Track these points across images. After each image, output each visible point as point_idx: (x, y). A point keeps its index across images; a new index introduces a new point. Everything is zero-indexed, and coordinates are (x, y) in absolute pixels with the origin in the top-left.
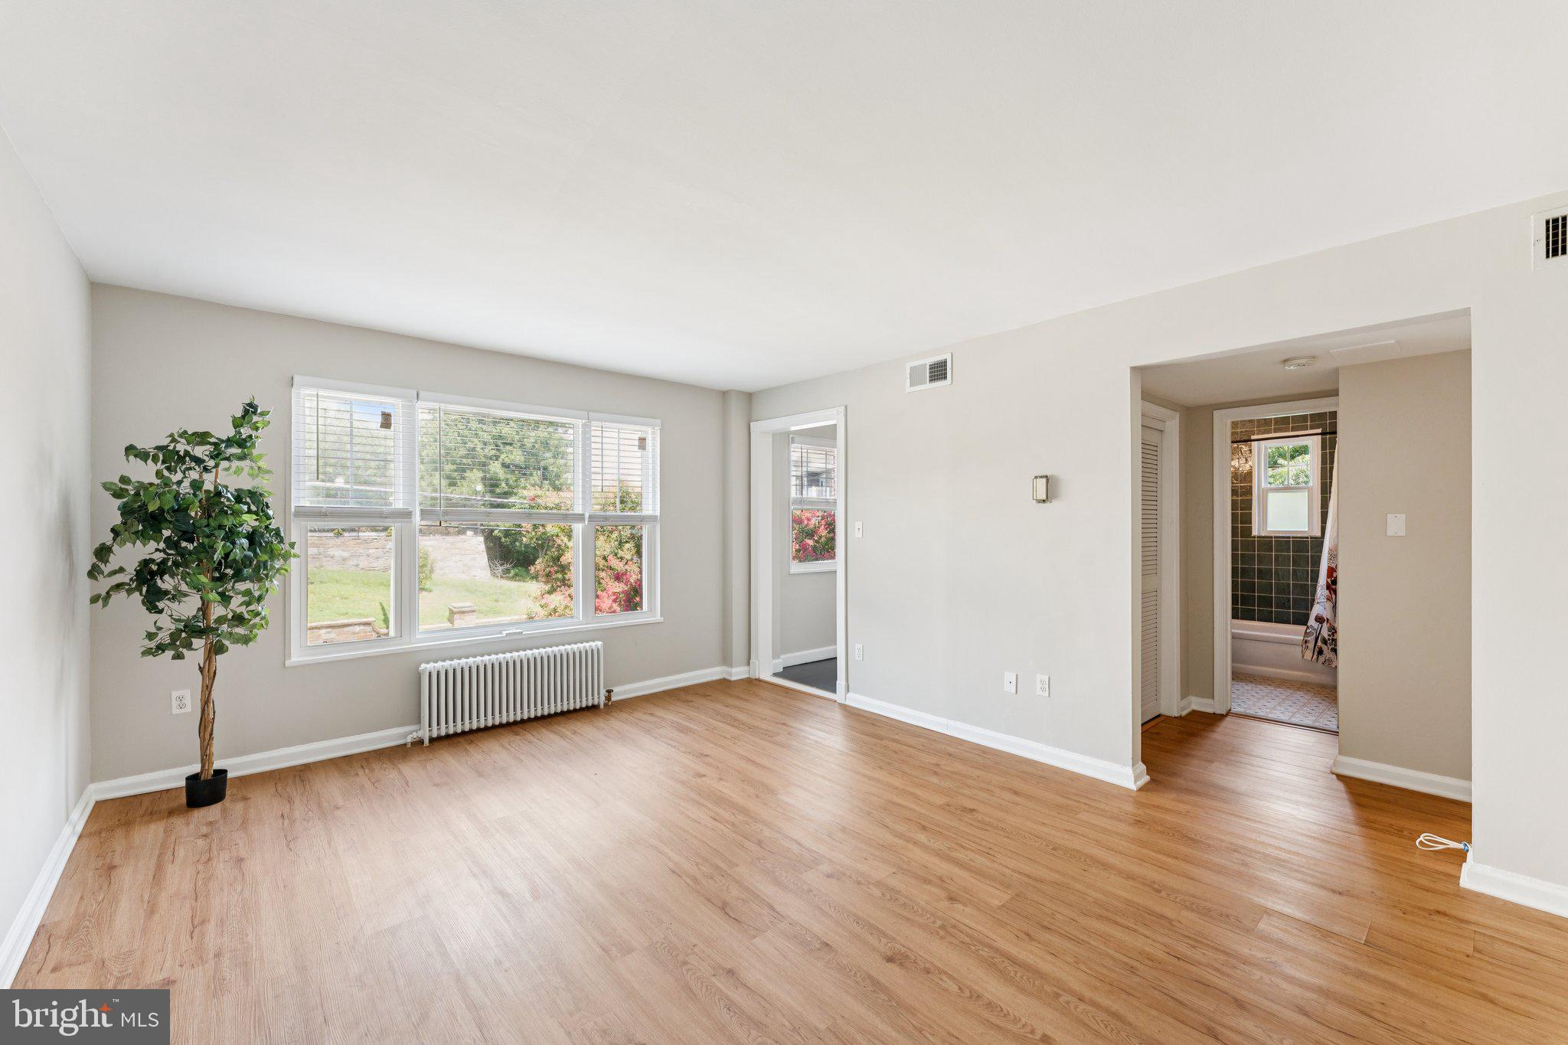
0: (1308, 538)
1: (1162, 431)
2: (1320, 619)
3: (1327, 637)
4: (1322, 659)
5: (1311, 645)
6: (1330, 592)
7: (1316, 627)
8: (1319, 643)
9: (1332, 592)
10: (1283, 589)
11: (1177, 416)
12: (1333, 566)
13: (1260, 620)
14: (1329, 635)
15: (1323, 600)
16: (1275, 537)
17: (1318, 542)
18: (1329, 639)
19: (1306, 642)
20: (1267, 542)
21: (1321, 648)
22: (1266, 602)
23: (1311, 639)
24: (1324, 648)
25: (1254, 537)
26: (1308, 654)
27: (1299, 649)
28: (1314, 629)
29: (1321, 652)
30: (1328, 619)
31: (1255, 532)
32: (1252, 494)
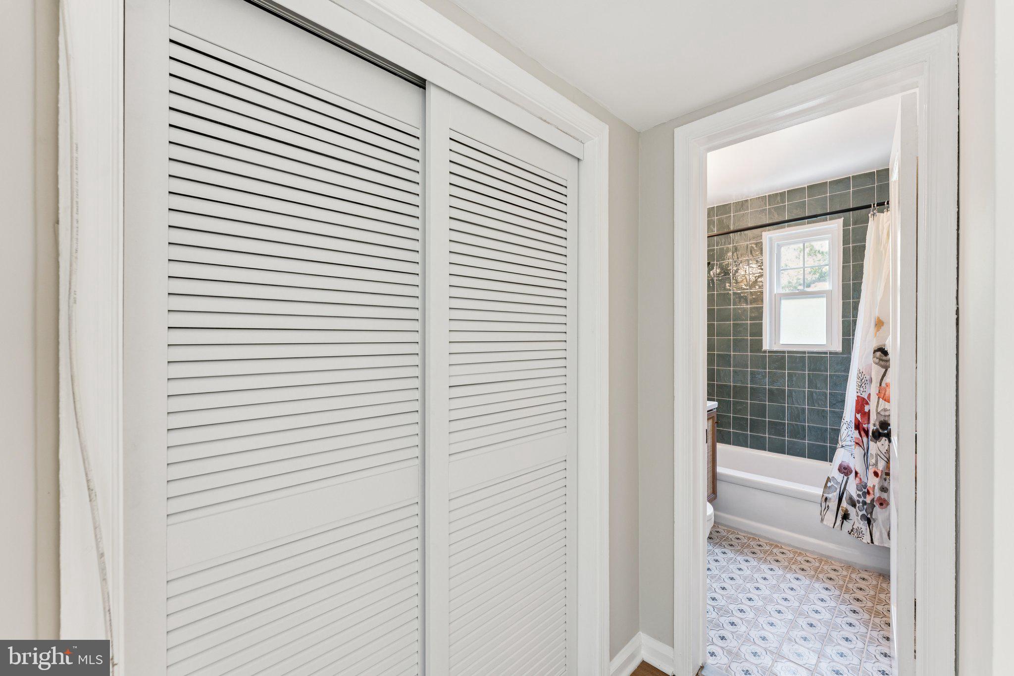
0: (826, 353)
1: (579, 159)
2: (845, 468)
3: (855, 498)
4: (848, 525)
5: (833, 505)
6: (860, 433)
7: (840, 480)
8: (844, 504)
9: (862, 433)
10: (797, 415)
11: (606, 128)
12: (865, 396)
13: (771, 450)
14: (859, 496)
15: (849, 443)
16: (789, 352)
17: (843, 360)
18: (858, 501)
19: (826, 499)
20: (779, 359)
21: (847, 510)
22: (777, 429)
23: (834, 496)
24: (852, 511)
25: (765, 352)
26: (830, 517)
27: (816, 509)
28: (837, 483)
29: (846, 517)
30: (856, 473)
31: (766, 346)
32: (762, 301)
